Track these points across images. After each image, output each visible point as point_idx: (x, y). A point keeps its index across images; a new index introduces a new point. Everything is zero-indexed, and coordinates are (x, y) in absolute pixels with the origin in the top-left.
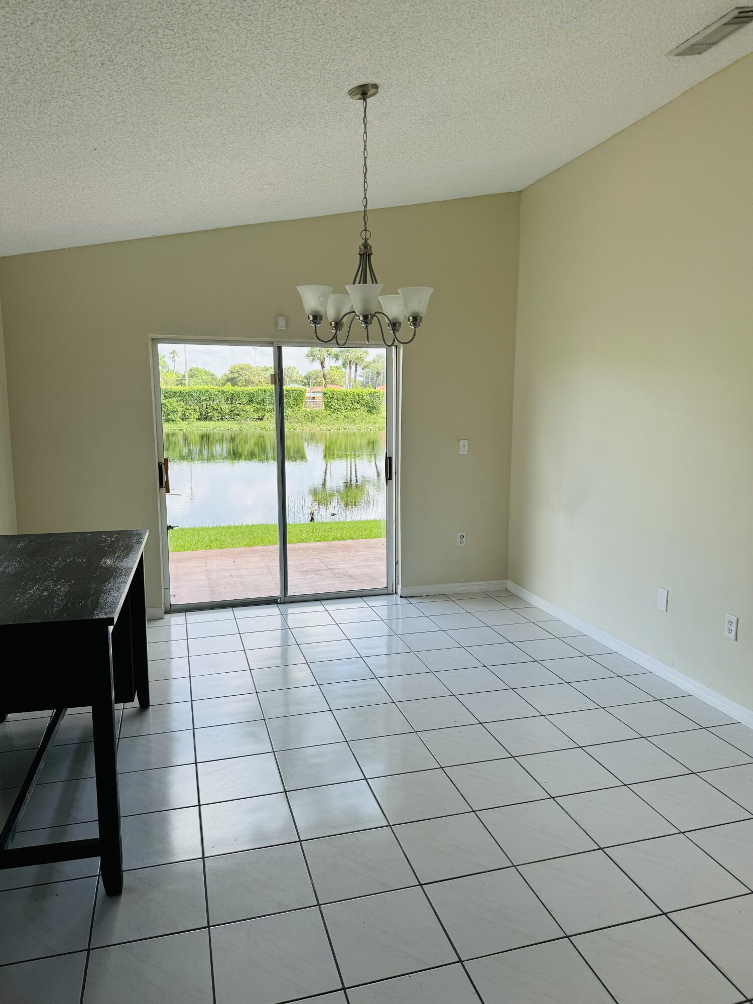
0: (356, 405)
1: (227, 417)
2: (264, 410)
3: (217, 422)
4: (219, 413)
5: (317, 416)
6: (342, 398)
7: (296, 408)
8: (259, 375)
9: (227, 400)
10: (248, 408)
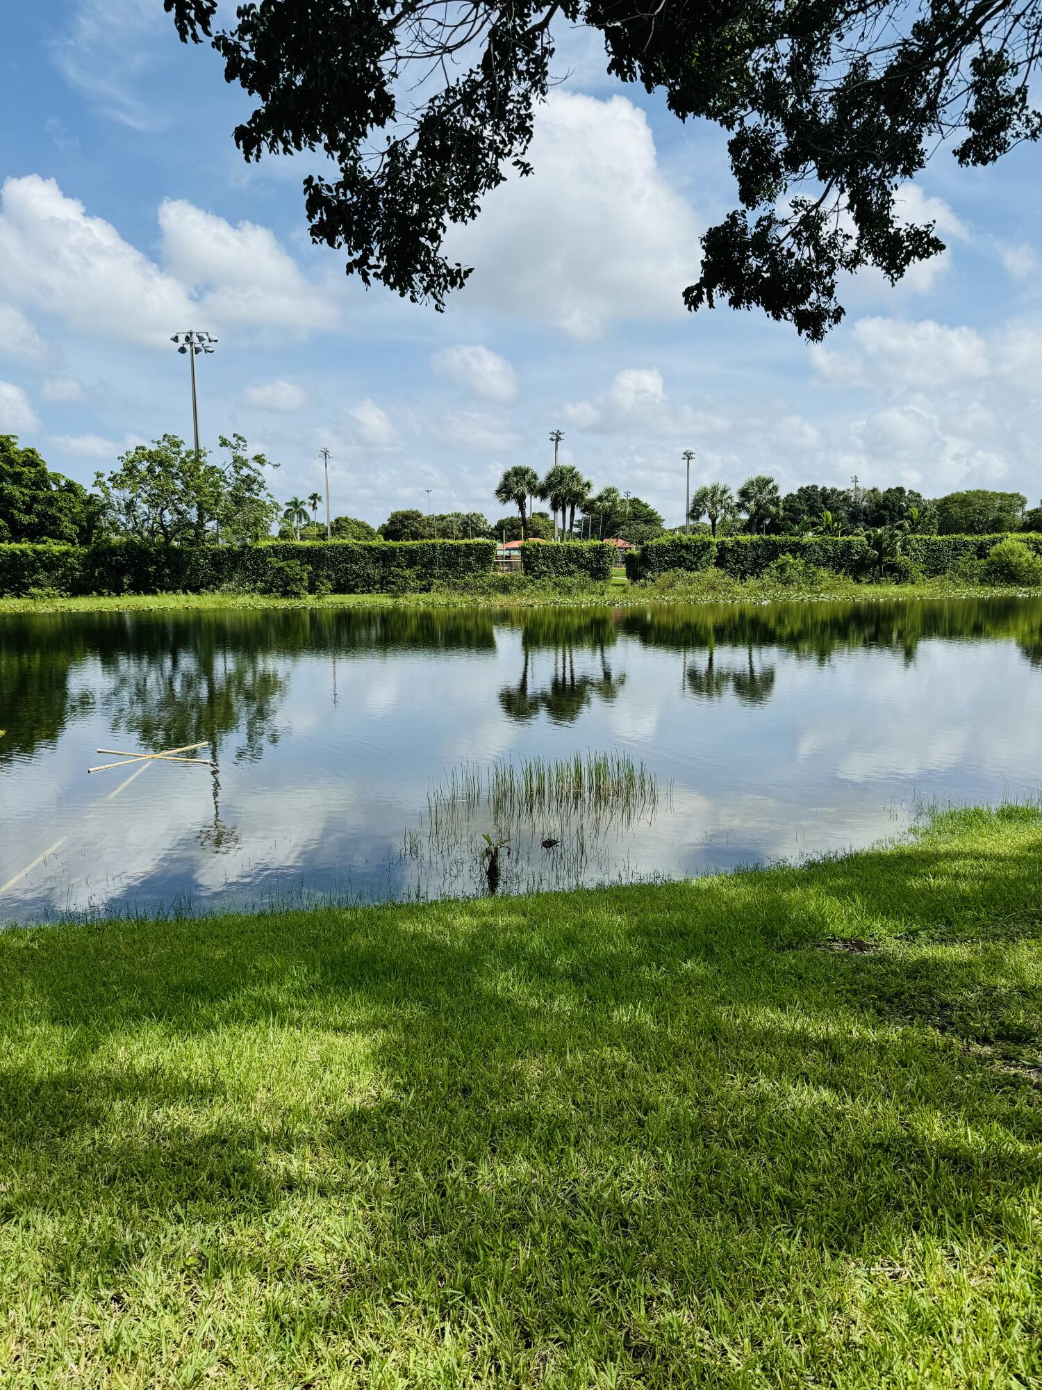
0: (573, 567)
1: (377, 586)
2: (432, 576)
3: (361, 596)
4: (365, 580)
5: (512, 585)
6: (552, 556)
7: (481, 572)
8: (430, 525)
9: (377, 560)
10: (407, 572)
